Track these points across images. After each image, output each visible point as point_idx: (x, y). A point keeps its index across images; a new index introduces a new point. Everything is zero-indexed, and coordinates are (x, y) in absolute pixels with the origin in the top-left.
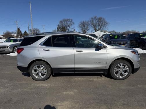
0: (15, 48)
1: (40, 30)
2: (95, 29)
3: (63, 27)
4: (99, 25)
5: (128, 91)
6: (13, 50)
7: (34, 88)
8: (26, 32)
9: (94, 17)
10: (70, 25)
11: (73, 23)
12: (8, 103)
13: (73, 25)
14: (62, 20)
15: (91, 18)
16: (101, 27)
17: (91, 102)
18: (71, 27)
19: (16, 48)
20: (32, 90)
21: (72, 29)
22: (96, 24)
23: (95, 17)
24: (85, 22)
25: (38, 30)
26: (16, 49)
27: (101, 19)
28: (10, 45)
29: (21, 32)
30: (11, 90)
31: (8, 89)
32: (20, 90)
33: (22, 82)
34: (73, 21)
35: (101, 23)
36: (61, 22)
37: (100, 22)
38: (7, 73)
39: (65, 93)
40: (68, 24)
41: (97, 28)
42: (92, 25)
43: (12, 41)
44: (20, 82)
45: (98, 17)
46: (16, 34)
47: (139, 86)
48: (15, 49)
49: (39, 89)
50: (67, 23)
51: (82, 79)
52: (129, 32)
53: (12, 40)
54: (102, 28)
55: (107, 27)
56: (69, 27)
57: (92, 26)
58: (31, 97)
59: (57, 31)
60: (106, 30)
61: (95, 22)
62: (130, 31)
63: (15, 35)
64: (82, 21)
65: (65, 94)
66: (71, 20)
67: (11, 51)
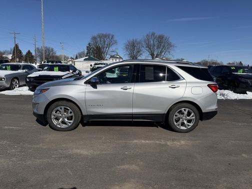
0: (14, 81)
1: (55, 50)
2: (151, 55)
3: (97, 48)
4: (158, 48)
5: (229, 164)
6: (12, 84)
7: (64, 157)
8: (29, 52)
9: (150, 35)
10: (109, 45)
11: (116, 42)
12: (20, 187)
13: (115, 45)
14: (95, 35)
15: (146, 35)
16: (161, 52)
17: (173, 185)
18: (111, 49)
19: (16, 80)
20: (62, 162)
21: (113, 52)
22: (154, 46)
23: (153, 34)
24: (136, 41)
25: (52, 50)
26: (16, 82)
27: (163, 38)
28: (6, 76)
29: (20, 52)
30: (19, 161)
31: (14, 159)
32: (38, 161)
33: (38, 146)
34: (115, 38)
35: (163, 44)
36: (94, 38)
37: (160, 42)
38: (6, 127)
39: (122, 167)
40: (106, 43)
41: (155, 53)
42: (147, 47)
43: (9, 67)
44: (35, 146)
45: (157, 34)
46: (11, 55)
47: (244, 155)
48: (14, 83)
49: (74, 160)
50: (104, 42)
51: (147, 142)
52: (207, 62)
53: (8, 65)
54: (163, 54)
55: (172, 52)
56: (107, 49)
57: (147, 49)
58: (61, 175)
59: (86, 53)
60: (170, 57)
61: (152, 42)
62: (209, 61)
63: (10, 57)
64: (131, 40)
65: (124, 169)
66: (113, 36)
67: (8, 86)
